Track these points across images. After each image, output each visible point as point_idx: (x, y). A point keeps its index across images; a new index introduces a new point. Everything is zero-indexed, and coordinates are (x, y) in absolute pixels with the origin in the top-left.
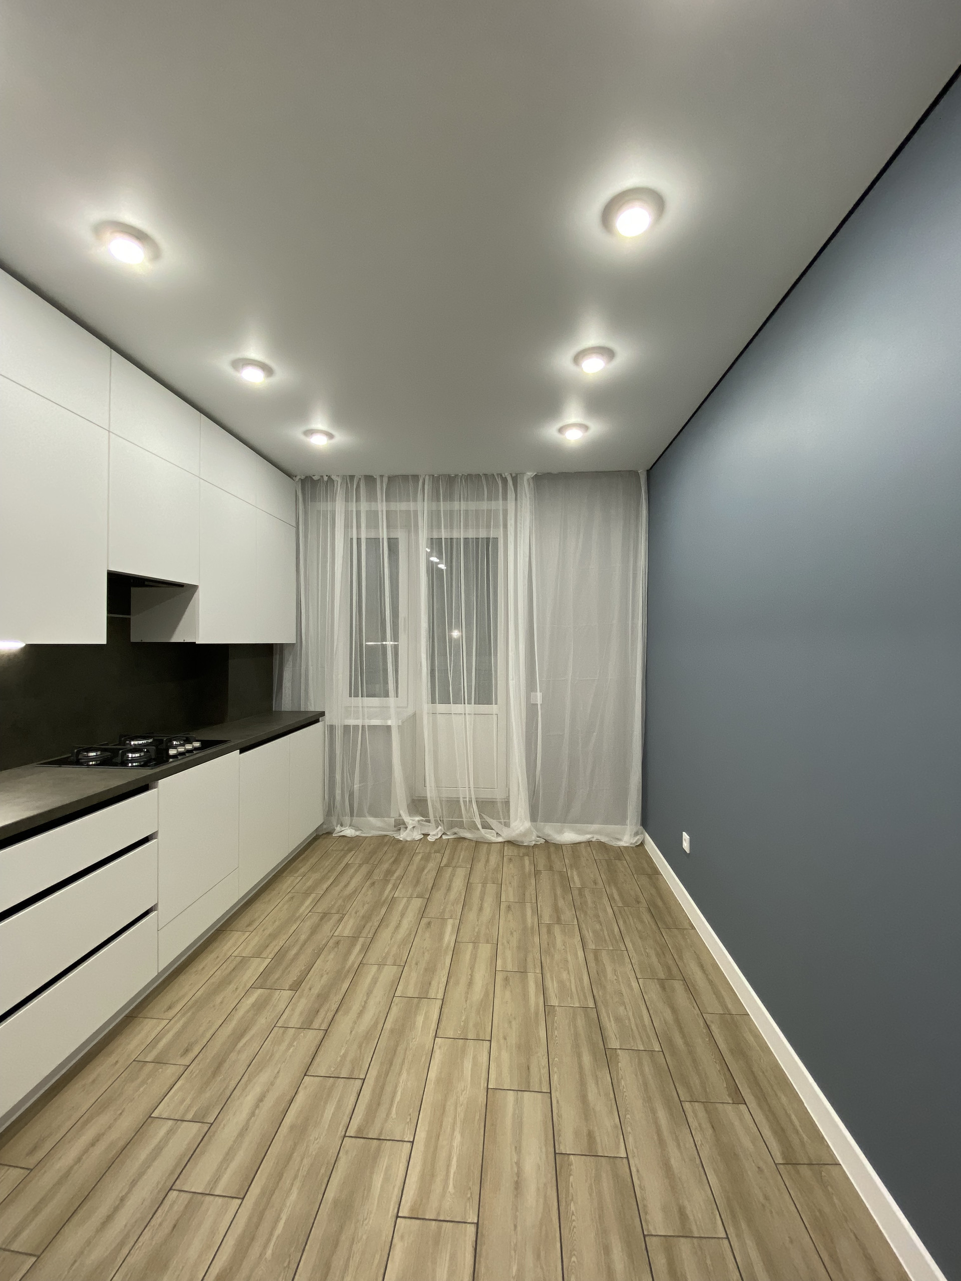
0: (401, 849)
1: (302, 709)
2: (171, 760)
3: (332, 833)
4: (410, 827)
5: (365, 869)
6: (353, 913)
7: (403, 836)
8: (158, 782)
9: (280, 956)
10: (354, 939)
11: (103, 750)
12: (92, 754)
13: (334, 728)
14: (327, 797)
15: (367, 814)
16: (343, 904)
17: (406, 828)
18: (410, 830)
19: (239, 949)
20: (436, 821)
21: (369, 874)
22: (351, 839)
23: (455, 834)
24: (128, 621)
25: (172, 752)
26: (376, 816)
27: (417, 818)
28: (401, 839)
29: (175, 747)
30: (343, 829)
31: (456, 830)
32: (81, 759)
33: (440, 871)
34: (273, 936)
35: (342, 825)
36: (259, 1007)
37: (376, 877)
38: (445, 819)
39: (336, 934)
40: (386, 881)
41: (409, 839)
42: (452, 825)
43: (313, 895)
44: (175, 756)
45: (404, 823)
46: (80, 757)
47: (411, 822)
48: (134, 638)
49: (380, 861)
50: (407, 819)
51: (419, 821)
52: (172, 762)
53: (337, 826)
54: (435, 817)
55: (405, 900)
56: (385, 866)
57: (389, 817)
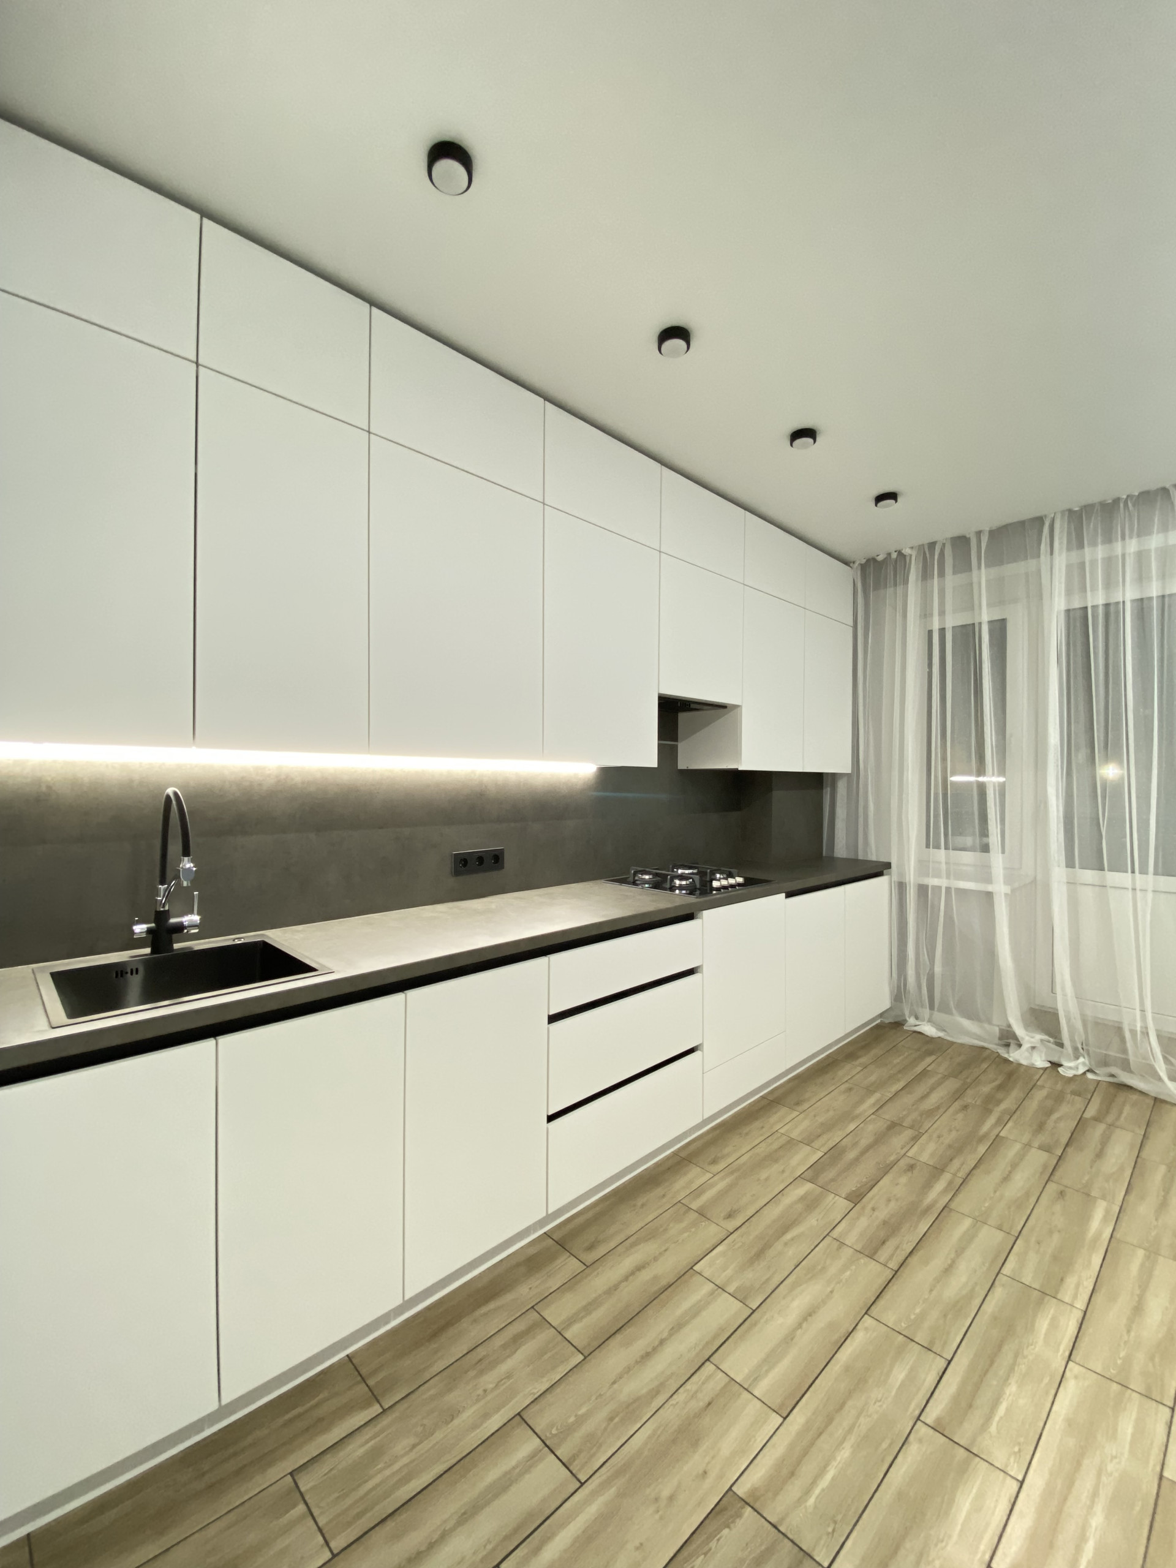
0: (1012, 1073)
1: (860, 857)
2: (714, 892)
3: (904, 1025)
4: (1026, 1046)
5: (952, 1084)
6: (935, 1136)
7: (1015, 1055)
8: (702, 914)
9: (835, 1154)
10: (937, 1171)
11: (656, 875)
12: (647, 877)
13: (904, 885)
14: (895, 975)
15: (954, 1011)
16: (919, 1118)
17: (1020, 1046)
18: (1027, 1050)
19: (786, 1127)
20: (1075, 1049)
21: (958, 1095)
22: (930, 1040)
23: (1113, 1076)
24: (676, 746)
25: (715, 884)
26: (969, 1017)
27: (1039, 1037)
28: (1011, 1059)
29: (719, 880)
30: (918, 1023)
31: (1114, 1070)
32: (637, 880)
33: (1081, 1124)
34: (827, 1127)
35: (917, 1018)
36: (811, 1204)
37: (968, 1099)
38: (1091, 1049)
39: (909, 1154)
40: (987, 1111)
41: (1024, 1062)
42: (1105, 1062)
43: (877, 1095)
44: (718, 889)
45: (1014, 1037)
46: (636, 878)
47: (1027, 1038)
48: (682, 765)
49: (976, 1081)
50: (1019, 1031)
51: (1042, 1040)
52: (715, 894)
53: (909, 1018)
54: (1072, 1040)
55: (1017, 1147)
56: (986, 1089)
57: (989, 1022)
